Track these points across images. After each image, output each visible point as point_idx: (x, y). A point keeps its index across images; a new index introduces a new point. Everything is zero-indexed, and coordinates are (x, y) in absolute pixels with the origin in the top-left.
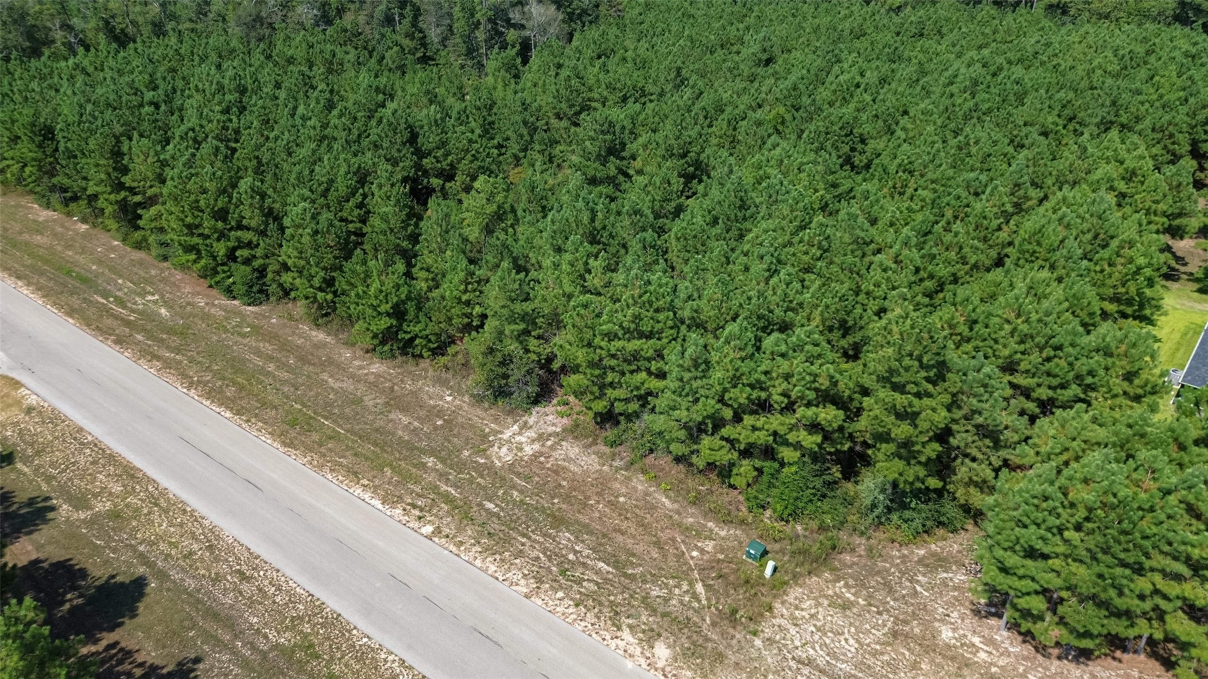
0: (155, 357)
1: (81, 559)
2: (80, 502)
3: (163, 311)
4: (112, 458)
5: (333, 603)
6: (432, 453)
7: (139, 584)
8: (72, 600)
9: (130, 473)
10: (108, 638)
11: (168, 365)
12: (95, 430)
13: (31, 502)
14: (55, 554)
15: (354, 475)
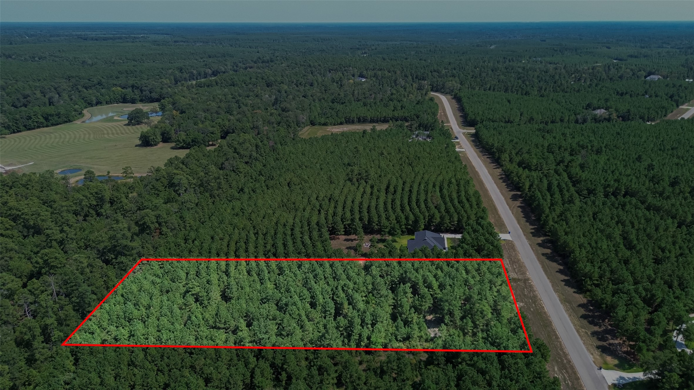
0: (564, 353)
1: (588, 324)
2: (586, 333)
3: (556, 369)
4: (580, 335)
5: (559, 302)
6: (530, 310)
7: (581, 317)
8: (590, 319)
9: (578, 331)
10: (587, 313)
11: (562, 349)
12: (581, 342)
13: (594, 336)
14: (592, 326)
15: (545, 313)
